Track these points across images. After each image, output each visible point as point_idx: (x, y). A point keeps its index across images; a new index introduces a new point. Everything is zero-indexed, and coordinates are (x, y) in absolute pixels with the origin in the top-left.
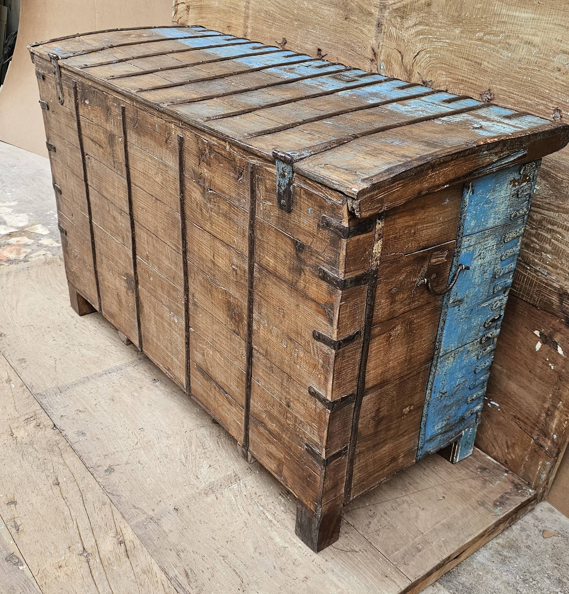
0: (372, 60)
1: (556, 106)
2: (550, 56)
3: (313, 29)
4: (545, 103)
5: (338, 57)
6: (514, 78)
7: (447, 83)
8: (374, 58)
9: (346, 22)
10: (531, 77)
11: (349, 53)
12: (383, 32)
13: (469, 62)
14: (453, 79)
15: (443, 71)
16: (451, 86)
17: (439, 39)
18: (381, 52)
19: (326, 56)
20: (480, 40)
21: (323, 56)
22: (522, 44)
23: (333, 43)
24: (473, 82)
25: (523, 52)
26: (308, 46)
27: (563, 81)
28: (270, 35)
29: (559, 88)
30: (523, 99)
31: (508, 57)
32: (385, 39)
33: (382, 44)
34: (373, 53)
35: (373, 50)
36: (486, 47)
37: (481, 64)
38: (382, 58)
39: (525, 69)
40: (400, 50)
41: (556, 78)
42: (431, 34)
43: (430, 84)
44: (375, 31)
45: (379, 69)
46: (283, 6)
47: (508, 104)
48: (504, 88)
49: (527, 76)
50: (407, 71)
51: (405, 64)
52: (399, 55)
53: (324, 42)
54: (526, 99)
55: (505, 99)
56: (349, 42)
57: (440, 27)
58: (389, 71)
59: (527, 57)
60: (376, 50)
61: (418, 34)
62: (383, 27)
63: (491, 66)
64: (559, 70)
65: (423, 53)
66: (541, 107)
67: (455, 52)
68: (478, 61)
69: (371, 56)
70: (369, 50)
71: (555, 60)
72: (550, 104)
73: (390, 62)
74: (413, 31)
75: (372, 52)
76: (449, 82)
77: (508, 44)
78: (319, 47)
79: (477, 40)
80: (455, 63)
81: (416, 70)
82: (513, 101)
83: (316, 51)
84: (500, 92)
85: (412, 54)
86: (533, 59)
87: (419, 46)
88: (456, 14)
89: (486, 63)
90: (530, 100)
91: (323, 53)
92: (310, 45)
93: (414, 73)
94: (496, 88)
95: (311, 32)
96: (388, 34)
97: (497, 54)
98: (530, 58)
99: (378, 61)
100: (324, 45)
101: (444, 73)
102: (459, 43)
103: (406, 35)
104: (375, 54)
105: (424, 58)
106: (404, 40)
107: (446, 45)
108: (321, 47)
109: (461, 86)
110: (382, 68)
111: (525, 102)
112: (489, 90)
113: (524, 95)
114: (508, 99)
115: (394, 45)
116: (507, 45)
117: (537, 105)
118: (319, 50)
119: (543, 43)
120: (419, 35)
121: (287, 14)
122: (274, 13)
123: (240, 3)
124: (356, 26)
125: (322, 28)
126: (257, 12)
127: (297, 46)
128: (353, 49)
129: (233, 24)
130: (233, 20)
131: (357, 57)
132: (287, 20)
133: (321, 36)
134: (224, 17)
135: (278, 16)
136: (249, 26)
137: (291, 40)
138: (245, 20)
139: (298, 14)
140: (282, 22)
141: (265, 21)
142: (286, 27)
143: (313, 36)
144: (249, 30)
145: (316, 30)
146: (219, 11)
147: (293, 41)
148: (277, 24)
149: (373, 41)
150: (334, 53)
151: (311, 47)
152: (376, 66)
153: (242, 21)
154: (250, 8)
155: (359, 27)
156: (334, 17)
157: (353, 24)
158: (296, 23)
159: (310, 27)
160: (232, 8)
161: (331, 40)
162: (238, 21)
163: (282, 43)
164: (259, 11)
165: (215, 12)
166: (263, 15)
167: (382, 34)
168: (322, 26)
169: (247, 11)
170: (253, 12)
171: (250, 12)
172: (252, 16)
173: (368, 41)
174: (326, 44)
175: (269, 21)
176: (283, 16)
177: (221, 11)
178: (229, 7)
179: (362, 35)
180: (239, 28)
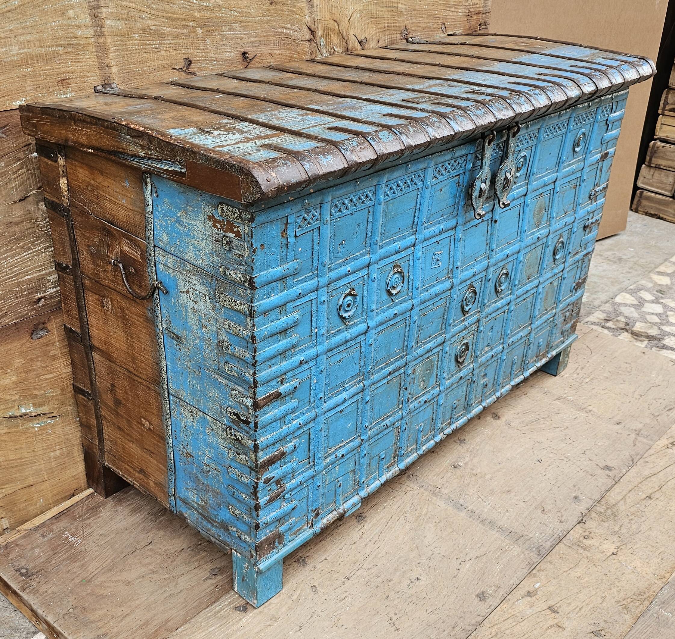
0: (310, 40)
3: (230, 30)
5: (271, 52)
6: (418, 10)
7: (378, 34)
8: (312, 37)
9: (271, 7)
11: (283, 42)
12: (315, 5)
14: (381, 28)
15: (373, 24)
16: (381, 36)
18: (317, 27)
19: (256, 57)
21: (250, 59)
23: (262, 39)
24: (395, 24)
26: (228, 55)
28: (161, 62)
29: (442, 7)
32: (318, 13)
33: (317, 19)
34: (310, 32)
35: (309, 29)
38: (320, 34)
40: (335, 19)
43: (365, 41)
44: (307, 8)
45: (319, 46)
46: (172, 13)
48: (414, 21)
50: (344, 38)
51: (342, 32)
52: (335, 24)
53: (250, 40)
54: (427, 23)
55: (416, 30)
56: (280, 30)
58: (329, 45)
60: (312, 27)
65: (355, 14)
66: (435, 26)
69: (308, 36)
70: (306, 29)
72: (439, 21)
73: (328, 35)
76: (378, 32)
78: (243, 50)
80: (380, 13)
81: (351, 33)
83: (240, 57)
84: (412, 25)
85: (346, 18)
87: (351, 8)
89: (400, 6)
91: (250, 56)
92: (230, 52)
93: (350, 37)
94: (409, 23)
95: (229, 34)
96: (321, 6)
99: (317, 38)
100: (250, 45)
104: (313, 32)
105: (357, 18)
106: (337, 7)
108: (246, 49)
110: (322, 44)
112: (405, 27)
115: (328, 16)
118: (244, 53)
121: (184, 23)
122: (159, 28)
123: (79, 33)
124: (285, 8)
125: (244, 25)
126: (124, 36)
127: (211, 61)
128: (288, 37)
129: (73, 72)
130: (70, 66)
131: (293, 43)
132: (184, 31)
133: (244, 34)
134: (43, 68)
135: (168, 29)
136: (113, 63)
137: (199, 57)
138: (99, 57)
139: (201, 18)
140: (177, 36)
141: (144, 44)
142: (185, 41)
143: (231, 39)
144: (114, 70)
145: (235, 30)
146: (27, 60)
147: (202, 56)
148: (169, 42)
149: (308, 19)
150: (265, 50)
151: (232, 54)
152: (316, 45)
153: (92, 61)
154: (106, 34)
155: (289, 8)
156: (256, 6)
157: (279, 7)
158: (199, 31)
159: (224, 29)
160: (61, 45)
161: (257, 36)
162: (83, 64)
163: (184, 67)
164: (127, 35)
165: (15, 65)
166: (137, 36)
167: (315, 8)
168: (242, 22)
169: (101, 41)
170: (116, 38)
171: (109, 40)
172: (115, 45)
173: (301, 20)
174: (252, 42)
175: (152, 42)
176: (177, 28)
177: (32, 59)
178: (52, 46)
179: (294, 16)
180: (89, 74)
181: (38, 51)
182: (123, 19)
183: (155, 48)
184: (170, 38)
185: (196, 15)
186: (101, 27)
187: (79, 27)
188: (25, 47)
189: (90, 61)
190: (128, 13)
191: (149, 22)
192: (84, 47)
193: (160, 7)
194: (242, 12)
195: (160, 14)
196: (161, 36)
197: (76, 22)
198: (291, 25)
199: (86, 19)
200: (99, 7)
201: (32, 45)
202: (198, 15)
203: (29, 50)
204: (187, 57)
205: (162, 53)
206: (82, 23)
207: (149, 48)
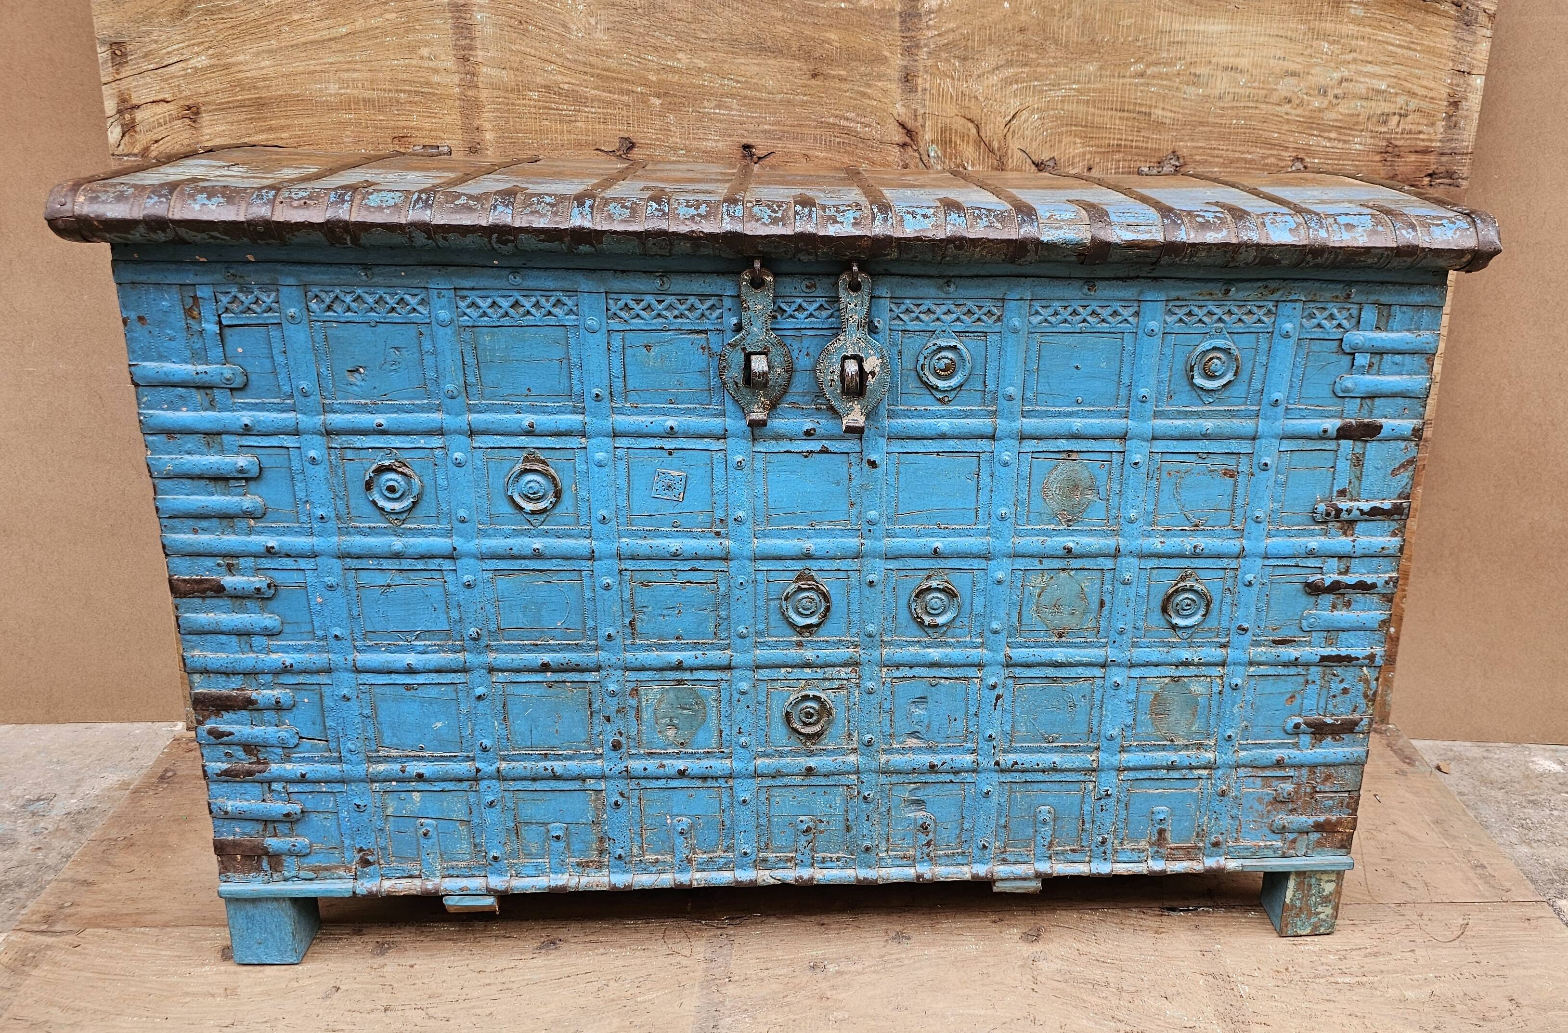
0: (904, 145)
1: (1294, 154)
2: (1269, 83)
3: (718, 107)
4: (1275, 152)
5: (810, 152)
6: (1215, 125)
7: (1088, 156)
8: (908, 140)
9: (813, 82)
10: (1245, 118)
11: (838, 140)
12: (920, 89)
13: (1126, 114)
14: (1098, 146)
15: (1075, 136)
16: (1097, 160)
17: (1056, 85)
18: (923, 126)
19: (771, 156)
20: (1142, 75)
21: (759, 158)
22: (1219, 73)
23: (788, 128)
24: (1141, 144)
25: (1222, 84)
26: (711, 144)
27: (1298, 116)
28: (573, 137)
29: (1293, 127)
30: (1237, 155)
31: (1198, 95)
32: (927, 103)
33: (922, 111)
34: (905, 131)
35: (903, 125)
36: (1154, 85)
37: (1150, 114)
38: (928, 136)
39: (1232, 108)
40: (970, 117)
41: (1287, 114)
42: (1036, 80)
43: (1051, 164)
44: (900, 90)
45: (925, 158)
46: (603, 70)
47: (1213, 167)
48: (1200, 145)
49: (1238, 118)
50: (992, 151)
51: (987, 140)
52: (970, 125)
53: (761, 128)
54: (1243, 153)
55: (1206, 161)
56: (831, 120)
57: (1056, 65)
58: (951, 159)
59: (1232, 90)
60: (910, 124)
61: (1008, 82)
62: (920, 81)
63: (1169, 114)
64: (1290, 101)
65: (1025, 115)
66: (1269, 161)
67: (1094, 101)
68: (1143, 109)
69: (898, 136)
70: (893, 126)
71: (1279, 87)
72: (1283, 153)
73: (950, 141)
74: (994, 79)
75: (900, 130)
76: (1091, 152)
77: (1195, 75)
78: (745, 141)
79: (1134, 77)
80: (1097, 120)
81: (1014, 145)
82: (1221, 160)
83: (739, 153)
84: (1194, 151)
85: (999, 119)
86: (1242, 91)
87: (1014, 104)
88: (1086, 40)
89: (1159, 112)
90: (1250, 153)
91: (760, 152)
92: (717, 141)
93: (1010, 152)
94: (1185, 147)
95: (715, 113)
96: (934, 91)
97: (1178, 94)
98: (1237, 90)
99: (922, 144)
100: (761, 134)
101: (1078, 140)
102: (1099, 86)
103: (979, 89)
104: (909, 132)
105: (1030, 121)
106: (976, 97)
107: (1073, 93)
108: (750, 141)
109: (1117, 156)
110: (932, 154)
111: (1242, 159)
112: (1174, 152)
113: (1238, 148)
114: (1211, 159)
115: (951, 109)
116: (1192, 77)
117: (1263, 158)
118: (747, 147)
119: (1255, 65)
120: (1011, 83)
121: (625, 86)
122: (575, 88)
123: (436, 78)
124: (845, 86)
125: (748, 102)
126: (512, 90)
127: (675, 149)
128: (848, 132)
129: (418, 129)
130: (415, 120)
131: (861, 145)
132: (626, 98)
133: (748, 117)
134: (373, 117)
135: (593, 92)
136: (487, 125)
137: (651, 139)
138: (465, 116)
139: (661, 82)
140: (610, 103)
141: (545, 108)
142: (625, 113)
143: (721, 121)
144: (489, 136)
145: (730, 108)
146: (348, 104)
147: (657, 139)
148: (593, 110)
149: (899, 109)
150: (792, 146)
151: (720, 145)
152: (917, 155)
153: (453, 118)
154: (480, 85)
155: (856, 88)
156: (779, 77)
157: (836, 84)
158: (657, 102)
159: (706, 103)
160: (405, 91)
161: (778, 123)
162: (437, 120)
163: (619, 150)
164: (519, 90)
165: (331, 108)
166: (534, 95)
167: (920, 93)
168: (745, 97)
169: (470, 93)
170: (496, 93)
171: (484, 95)
172: (493, 103)
173: (884, 110)
174: (765, 132)
175: (561, 107)
176: (610, 92)
177: (357, 103)
178: (390, 91)
179: (867, 101)
180: (445, 136)
181: (368, 94)
182: (511, 68)
183: (566, 115)
184: (596, 104)
185: (650, 77)
186: (474, 75)
187: (436, 71)
188: (348, 86)
189: (448, 119)
190: (521, 62)
191: (559, 78)
192: (441, 98)
193: (581, 58)
194: (746, 82)
195: (581, 68)
196: (579, 100)
197: (431, 64)
198: (858, 115)
199: (450, 63)
200: (471, 48)
201: (360, 85)
202: (653, 78)
203: (354, 92)
204: (626, 136)
205: (579, 124)
206: (441, 65)
207: (555, 114)
